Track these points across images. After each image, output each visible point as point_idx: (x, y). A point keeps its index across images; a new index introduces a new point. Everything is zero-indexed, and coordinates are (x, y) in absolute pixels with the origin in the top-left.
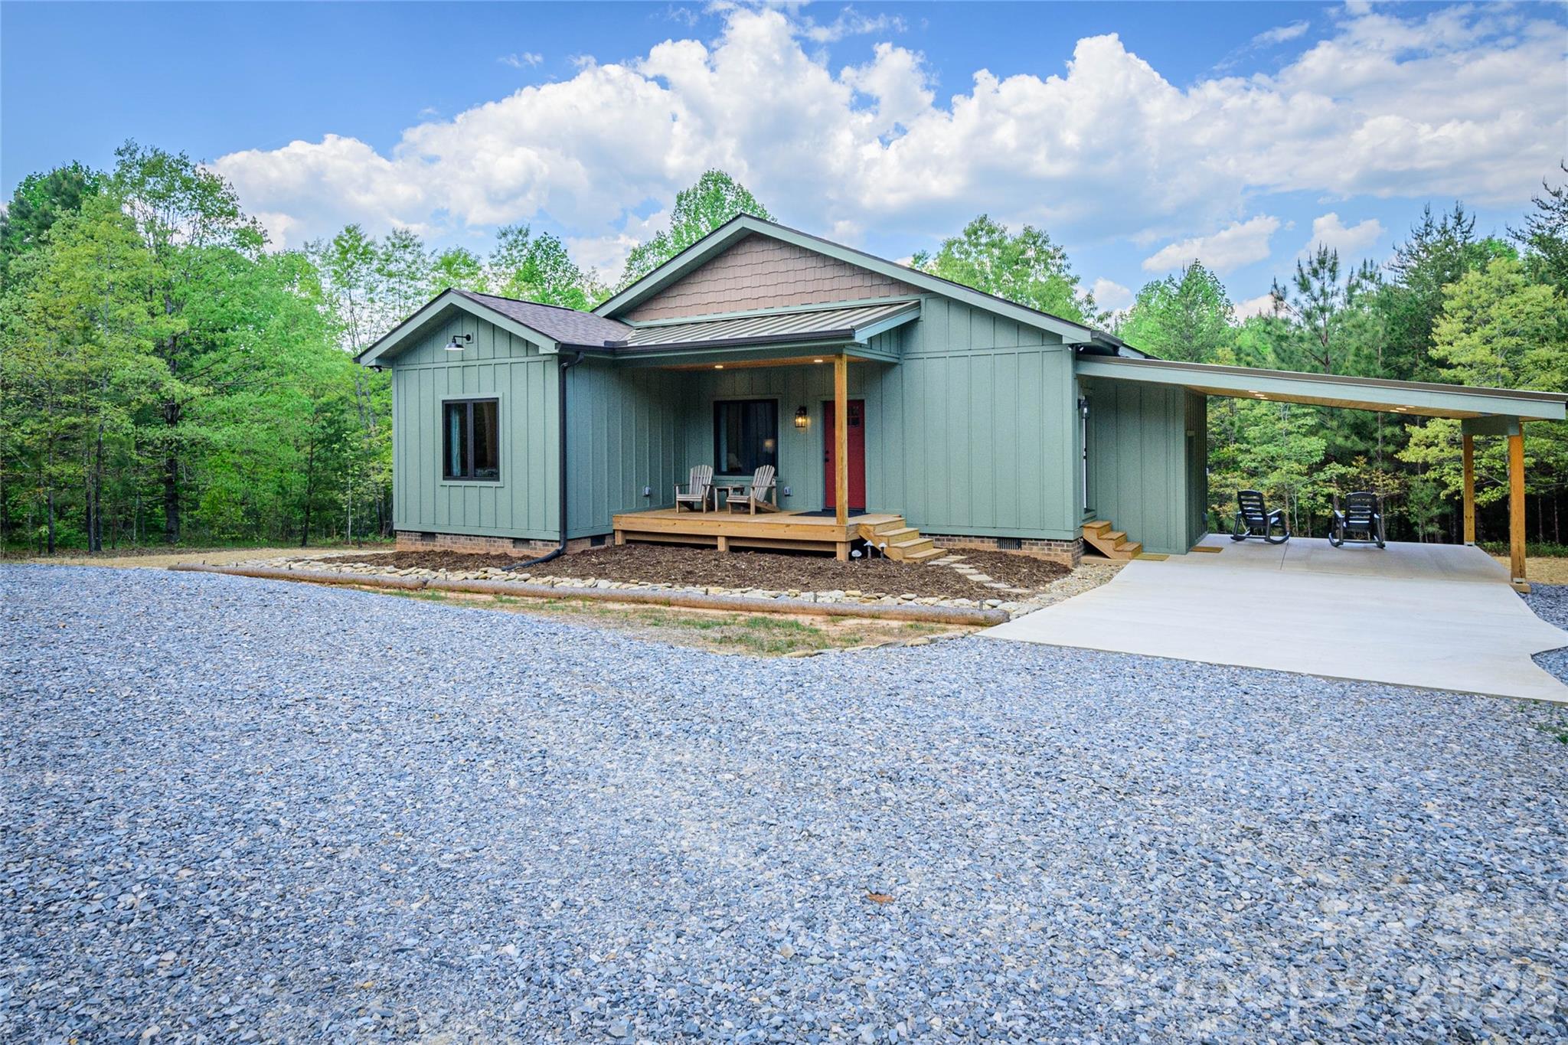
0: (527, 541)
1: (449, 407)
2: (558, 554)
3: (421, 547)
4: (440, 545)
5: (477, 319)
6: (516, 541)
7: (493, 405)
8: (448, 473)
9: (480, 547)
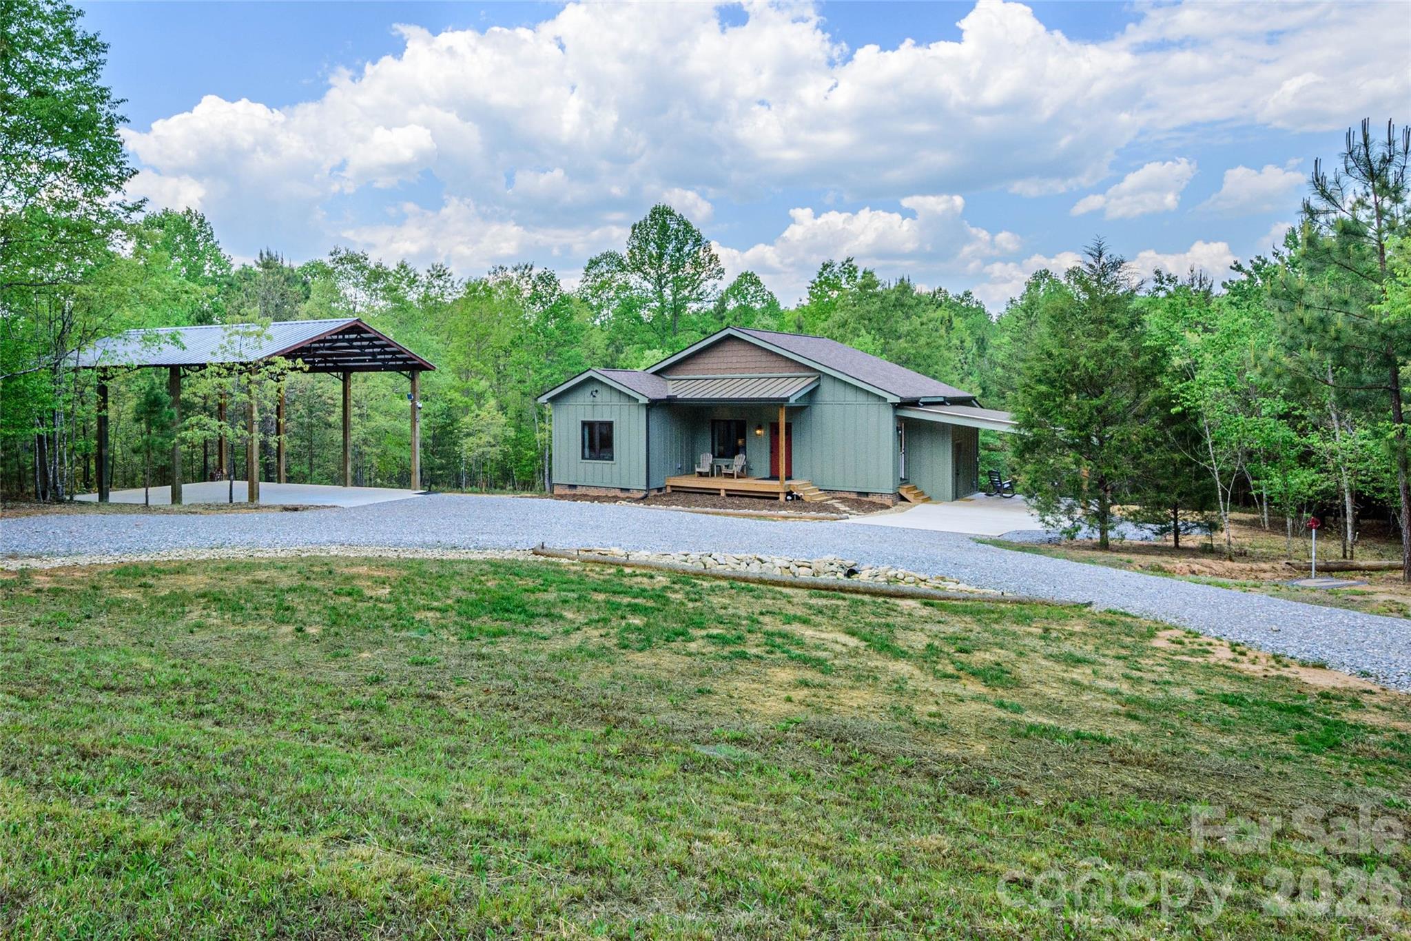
0: (628, 490)
1: (584, 424)
2: (646, 496)
3: (568, 491)
4: (579, 491)
5: (601, 383)
6: (622, 490)
7: (610, 425)
8: (583, 457)
9: (602, 493)
